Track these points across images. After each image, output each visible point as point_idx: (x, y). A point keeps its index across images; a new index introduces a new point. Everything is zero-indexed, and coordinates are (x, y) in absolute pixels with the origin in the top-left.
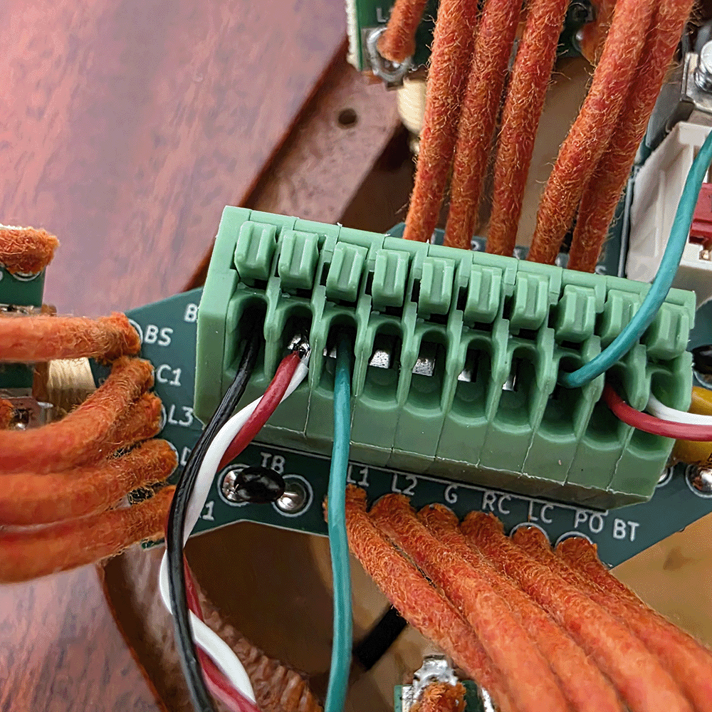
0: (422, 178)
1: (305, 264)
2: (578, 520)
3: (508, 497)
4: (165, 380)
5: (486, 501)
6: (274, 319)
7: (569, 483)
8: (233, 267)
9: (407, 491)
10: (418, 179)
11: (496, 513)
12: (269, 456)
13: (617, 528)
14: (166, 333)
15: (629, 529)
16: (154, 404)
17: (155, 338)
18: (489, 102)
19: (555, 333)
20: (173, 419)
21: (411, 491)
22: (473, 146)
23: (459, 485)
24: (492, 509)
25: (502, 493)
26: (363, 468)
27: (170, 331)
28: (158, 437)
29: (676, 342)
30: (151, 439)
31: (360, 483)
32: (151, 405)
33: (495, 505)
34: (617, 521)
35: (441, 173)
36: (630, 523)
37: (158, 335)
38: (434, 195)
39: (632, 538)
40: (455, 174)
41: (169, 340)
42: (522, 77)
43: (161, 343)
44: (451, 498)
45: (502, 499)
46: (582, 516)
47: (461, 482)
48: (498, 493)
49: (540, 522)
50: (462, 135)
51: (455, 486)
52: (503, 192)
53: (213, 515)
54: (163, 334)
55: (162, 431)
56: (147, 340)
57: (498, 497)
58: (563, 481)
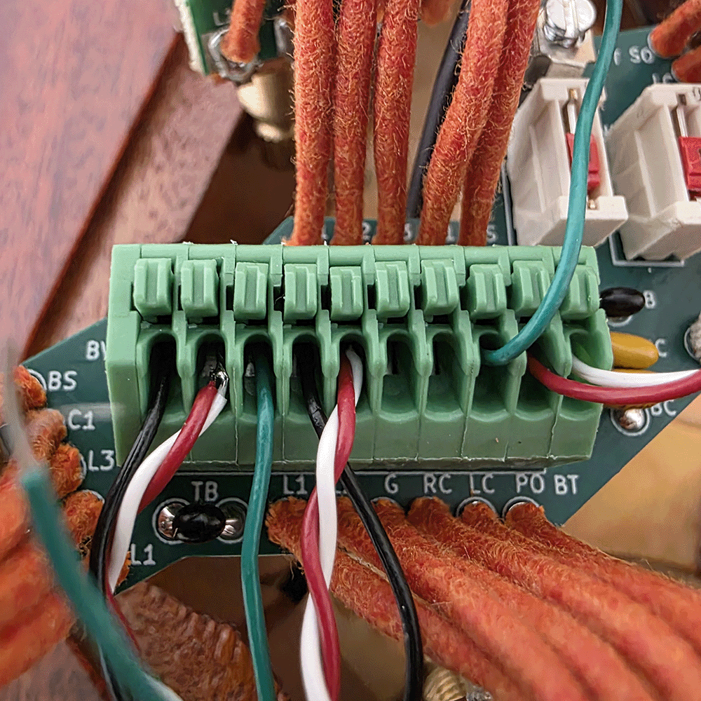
0: (305, 178)
1: (208, 294)
2: (519, 484)
3: (447, 475)
4: (78, 427)
5: (427, 484)
6: (185, 354)
7: (509, 458)
8: (133, 308)
10: (300, 178)
11: (439, 494)
12: (201, 483)
13: (558, 485)
14: (70, 377)
15: (569, 482)
16: (71, 456)
17: (59, 383)
18: (361, 99)
20: (94, 465)
22: (352, 142)
23: (397, 473)
24: (434, 491)
25: (440, 473)
26: (298, 476)
27: (74, 373)
28: (80, 489)
29: (588, 303)
30: (75, 492)
31: (299, 493)
32: (69, 458)
33: (437, 486)
34: (557, 477)
35: (323, 170)
36: (569, 477)
37: (62, 380)
38: (320, 191)
39: (575, 491)
40: (337, 170)
41: (74, 383)
42: (389, 72)
43: (66, 388)
44: (392, 489)
45: (441, 479)
46: (522, 480)
47: (399, 470)
48: (437, 473)
49: (483, 495)
50: (338, 132)
51: (393, 475)
52: (387, 179)
54: (67, 379)
55: (84, 481)
56: (51, 387)
57: (438, 477)
58: (502, 457)
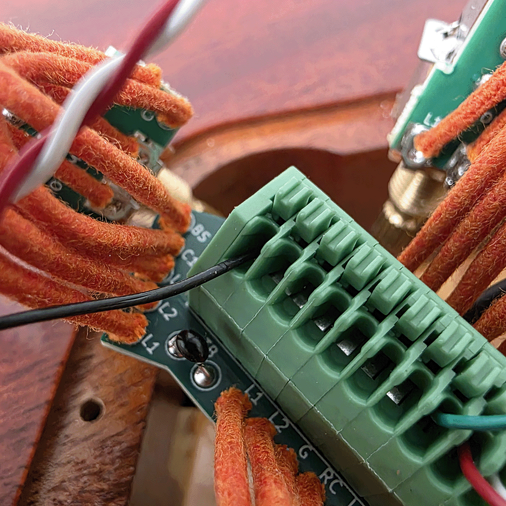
0: (417, 243)
3: (342, 483)
4: (186, 259)
5: (324, 474)
7: (395, 493)
8: (273, 199)
9: (278, 427)
10: (413, 243)
11: (327, 487)
12: (210, 342)
14: (206, 235)
16: (169, 264)
17: (198, 234)
19: (455, 377)
21: (281, 429)
23: (314, 449)
24: (326, 482)
25: (339, 478)
26: (261, 392)
27: (209, 235)
28: (158, 284)
31: (252, 400)
32: (167, 263)
37: (201, 233)
41: (204, 239)
43: (199, 238)
44: (303, 454)
45: (336, 481)
47: (317, 448)
48: (337, 475)
51: (311, 448)
53: (153, 351)
54: (204, 235)
56: (193, 231)
57: (335, 478)
58: (391, 488)
